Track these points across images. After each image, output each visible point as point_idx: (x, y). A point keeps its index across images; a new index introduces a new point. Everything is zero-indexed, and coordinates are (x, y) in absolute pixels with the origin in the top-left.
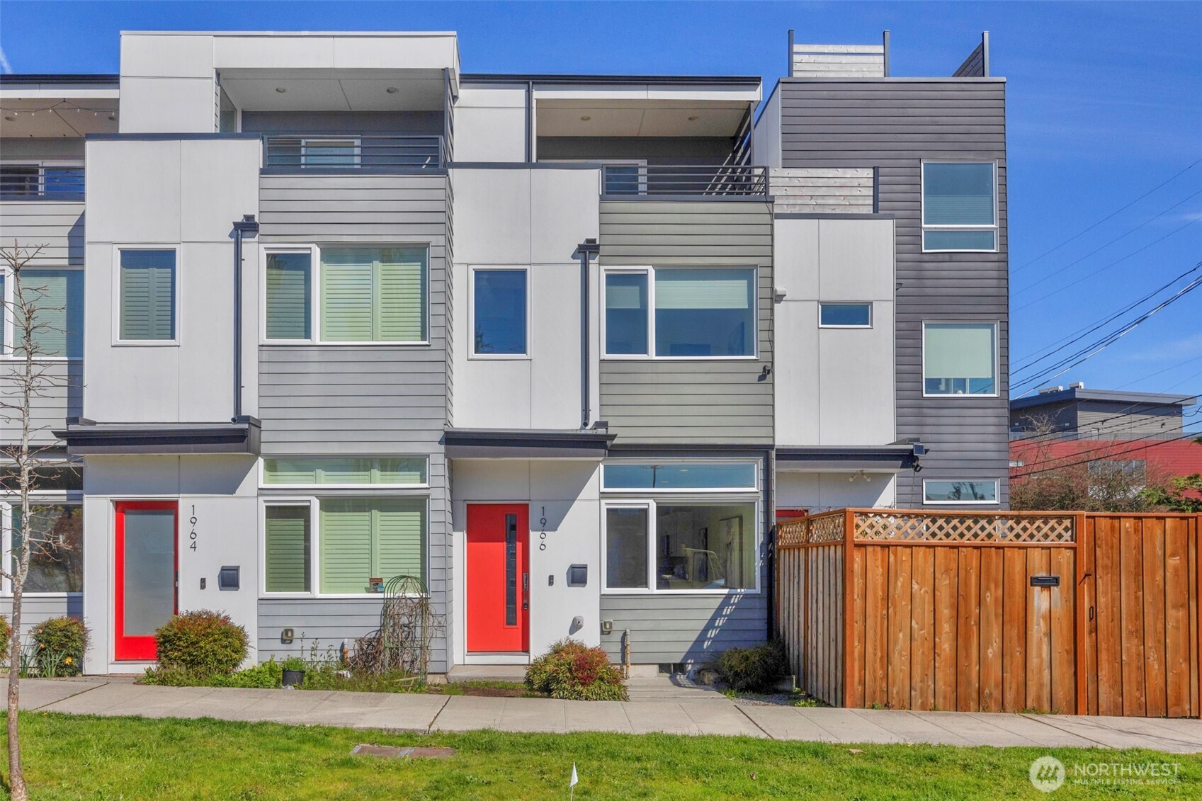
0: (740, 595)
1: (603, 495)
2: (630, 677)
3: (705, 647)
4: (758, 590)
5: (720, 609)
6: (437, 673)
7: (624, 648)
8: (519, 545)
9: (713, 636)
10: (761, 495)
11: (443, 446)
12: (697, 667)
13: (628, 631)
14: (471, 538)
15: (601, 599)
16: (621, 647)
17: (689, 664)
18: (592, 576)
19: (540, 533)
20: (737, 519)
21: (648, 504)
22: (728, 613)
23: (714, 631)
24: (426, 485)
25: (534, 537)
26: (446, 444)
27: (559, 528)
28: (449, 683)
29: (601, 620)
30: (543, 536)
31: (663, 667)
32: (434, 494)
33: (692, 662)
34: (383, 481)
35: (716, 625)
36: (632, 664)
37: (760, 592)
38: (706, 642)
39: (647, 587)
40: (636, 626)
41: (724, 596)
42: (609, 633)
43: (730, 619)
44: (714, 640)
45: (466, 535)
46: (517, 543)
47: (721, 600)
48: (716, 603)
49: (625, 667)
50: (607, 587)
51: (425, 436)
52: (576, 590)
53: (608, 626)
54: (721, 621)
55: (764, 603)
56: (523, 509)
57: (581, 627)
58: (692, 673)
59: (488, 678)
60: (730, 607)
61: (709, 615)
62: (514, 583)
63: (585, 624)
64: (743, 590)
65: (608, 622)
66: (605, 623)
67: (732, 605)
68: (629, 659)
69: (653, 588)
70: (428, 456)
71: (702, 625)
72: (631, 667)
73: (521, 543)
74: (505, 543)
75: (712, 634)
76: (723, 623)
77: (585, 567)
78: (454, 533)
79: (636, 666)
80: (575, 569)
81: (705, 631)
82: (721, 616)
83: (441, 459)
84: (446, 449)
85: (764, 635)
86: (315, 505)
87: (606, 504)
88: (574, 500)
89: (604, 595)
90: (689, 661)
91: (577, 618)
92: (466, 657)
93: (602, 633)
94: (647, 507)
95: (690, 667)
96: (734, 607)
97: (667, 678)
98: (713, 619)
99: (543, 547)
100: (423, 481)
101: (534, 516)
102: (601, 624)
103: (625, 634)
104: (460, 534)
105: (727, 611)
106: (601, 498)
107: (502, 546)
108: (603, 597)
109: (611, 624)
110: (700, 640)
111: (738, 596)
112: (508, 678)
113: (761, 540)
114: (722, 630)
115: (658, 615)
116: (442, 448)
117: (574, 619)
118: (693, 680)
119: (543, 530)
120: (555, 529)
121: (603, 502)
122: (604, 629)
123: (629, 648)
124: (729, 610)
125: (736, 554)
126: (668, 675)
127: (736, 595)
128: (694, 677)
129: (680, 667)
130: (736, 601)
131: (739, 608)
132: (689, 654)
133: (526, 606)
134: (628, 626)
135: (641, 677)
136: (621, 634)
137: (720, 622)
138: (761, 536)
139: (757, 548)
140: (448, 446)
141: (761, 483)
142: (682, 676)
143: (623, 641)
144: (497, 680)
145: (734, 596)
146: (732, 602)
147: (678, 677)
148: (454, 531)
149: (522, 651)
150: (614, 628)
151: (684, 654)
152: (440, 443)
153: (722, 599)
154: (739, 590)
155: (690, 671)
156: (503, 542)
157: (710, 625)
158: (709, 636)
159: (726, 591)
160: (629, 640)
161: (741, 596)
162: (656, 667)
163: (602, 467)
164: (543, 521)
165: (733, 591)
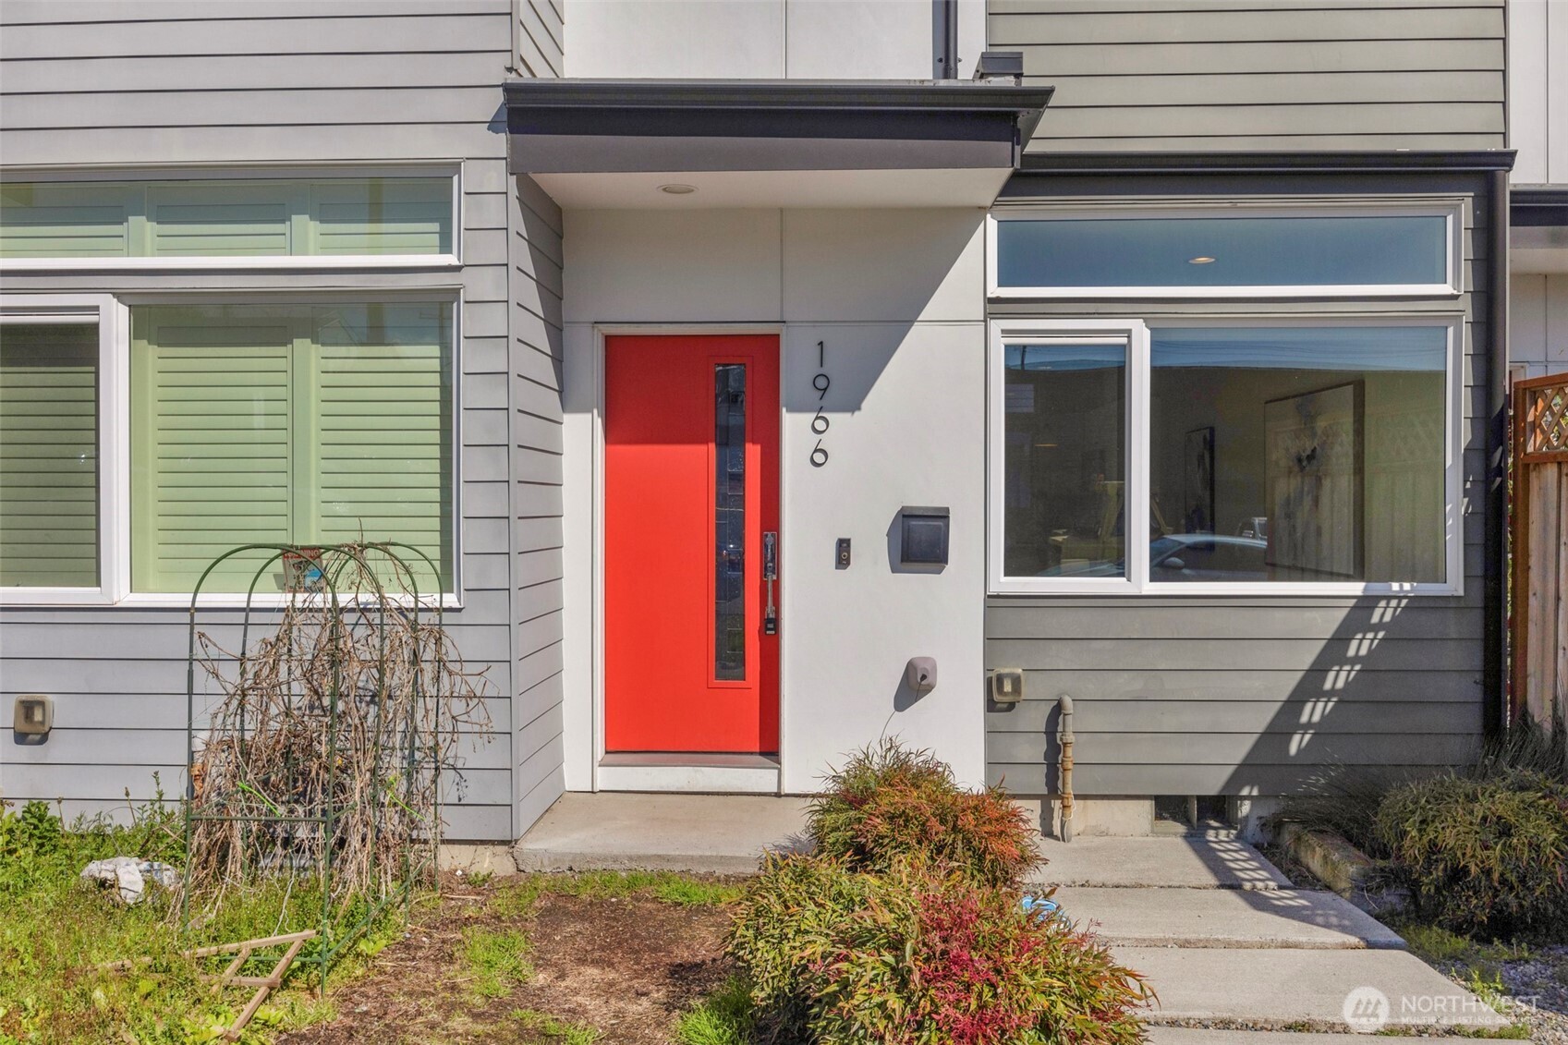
0: (1400, 598)
1: (995, 307)
2: (1074, 832)
3: (1293, 749)
4: (1454, 583)
5: (1339, 640)
6: (483, 842)
7: (1054, 751)
8: (753, 452)
9: (1316, 718)
10: (1466, 306)
11: (503, 136)
12: (1269, 809)
13: (1068, 702)
14: (615, 432)
15: (987, 607)
16: (1045, 747)
17: (1245, 798)
18: (963, 540)
19: (814, 415)
20: (1350, 388)
21: (1128, 333)
22: (1363, 652)
23: (1320, 705)
24: (451, 259)
25: (795, 428)
26: (513, 129)
27: (864, 405)
28: (519, 870)
29: (987, 670)
30: (820, 425)
31: (1169, 807)
32: (478, 285)
33: (1255, 792)
34: (325, 250)
35: (1328, 686)
36: (1077, 797)
37: (1461, 593)
38: (1296, 738)
39: (1122, 575)
40: (1091, 686)
41: (1352, 602)
42: (1011, 706)
43: (1370, 668)
44: (1322, 732)
45: (599, 423)
46: (749, 446)
47: (1342, 614)
48: (1329, 623)
49: (1057, 804)
50: (1005, 575)
51: (446, 106)
52: (917, 582)
53: (1008, 687)
54: (1343, 675)
55: (1473, 624)
56: (763, 350)
57: (929, 689)
58: (1253, 825)
59: (640, 858)
60: (1370, 635)
61: (1306, 657)
62: (737, 564)
63: (942, 680)
64: (1407, 586)
65: (1008, 675)
66: (1000, 679)
67: (1376, 628)
68: (1070, 783)
69: (1140, 580)
70: (455, 166)
71: (1286, 686)
72: (1076, 805)
73: (758, 448)
74: (712, 446)
75: (1314, 712)
76: (1346, 682)
77: (942, 516)
78: (568, 418)
79: (1090, 803)
80: (914, 523)
81: (1294, 704)
82: (1343, 660)
83: (497, 177)
84: (513, 147)
85: (1472, 720)
86: (115, 322)
87: (1003, 331)
88: (910, 322)
89: (998, 597)
90: (1245, 792)
91: (921, 665)
92: (599, 771)
93: (991, 706)
94: (1124, 340)
95: (1245, 808)
96: (1381, 635)
97: (1180, 841)
98: (1317, 671)
99: (819, 456)
100: (445, 247)
101: (795, 369)
102: (989, 682)
103: (1058, 709)
104: (584, 419)
105: (1360, 646)
106: (989, 315)
107: (703, 456)
108: (994, 603)
109: (1016, 681)
110: (1277, 733)
111: (1394, 603)
112: (702, 860)
113: (1466, 437)
114: (1345, 699)
115: (1155, 656)
116: (499, 144)
117: (911, 667)
118: (1257, 846)
119: (821, 409)
120: (854, 406)
121: (997, 326)
122: (996, 697)
123: (1070, 752)
124: (1366, 644)
125: (1339, 487)
126: (1181, 829)
127: (1389, 598)
128: (1259, 838)
129: (1218, 808)
130: (1387, 618)
131: (1395, 637)
132: (1244, 772)
133: (771, 626)
134: (1067, 687)
135: (1102, 834)
136: (1046, 709)
137: (1337, 679)
138: (1466, 427)
139: (1452, 459)
140: (516, 136)
141: (1466, 270)
142: (1223, 833)
143: (1051, 730)
144: (666, 867)
145: (1383, 603)
146: (1375, 619)
147: (1211, 835)
148: (564, 410)
149: (761, 754)
150: (1026, 692)
151: (1231, 770)
152: (493, 126)
153: (1346, 611)
154: (1395, 586)
155: (1247, 817)
156: (706, 442)
157: (1310, 686)
158: (1304, 719)
159: (1356, 588)
160: (1070, 729)
161: (1404, 602)
162: (1148, 806)
163: (992, 224)
164: (821, 383)
165: (1378, 588)
